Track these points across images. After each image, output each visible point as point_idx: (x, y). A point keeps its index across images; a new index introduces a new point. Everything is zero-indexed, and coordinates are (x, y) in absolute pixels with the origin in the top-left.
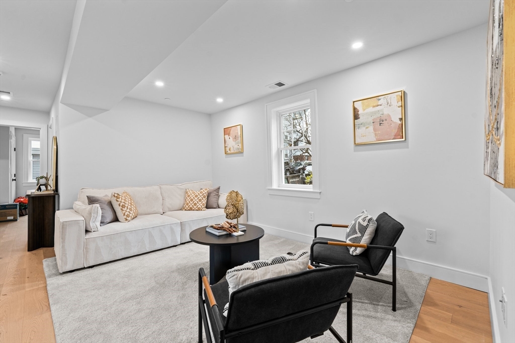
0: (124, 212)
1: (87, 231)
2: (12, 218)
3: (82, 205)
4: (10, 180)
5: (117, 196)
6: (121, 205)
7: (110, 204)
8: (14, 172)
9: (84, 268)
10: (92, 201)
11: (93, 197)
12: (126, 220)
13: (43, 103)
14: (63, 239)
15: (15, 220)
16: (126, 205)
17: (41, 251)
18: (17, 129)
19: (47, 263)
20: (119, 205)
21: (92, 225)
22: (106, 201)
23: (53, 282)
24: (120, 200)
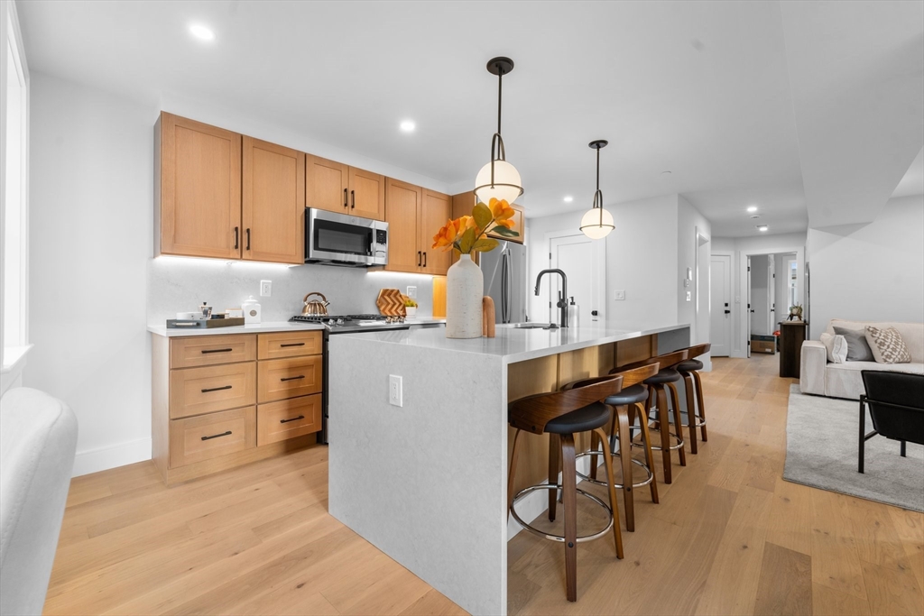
0: (882, 351)
1: (828, 362)
2: (770, 350)
3: (828, 336)
4: (768, 310)
5: (874, 331)
6: (879, 341)
7: (864, 340)
8: (773, 302)
9: (825, 396)
10: (838, 331)
11: (840, 329)
12: (886, 361)
13: (798, 225)
14: (804, 365)
15: (772, 353)
16: (887, 344)
17: (791, 379)
18: (775, 255)
19: (792, 387)
20: (876, 342)
21: (834, 356)
22: (857, 335)
23: (793, 397)
24: (878, 335)
